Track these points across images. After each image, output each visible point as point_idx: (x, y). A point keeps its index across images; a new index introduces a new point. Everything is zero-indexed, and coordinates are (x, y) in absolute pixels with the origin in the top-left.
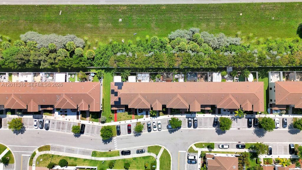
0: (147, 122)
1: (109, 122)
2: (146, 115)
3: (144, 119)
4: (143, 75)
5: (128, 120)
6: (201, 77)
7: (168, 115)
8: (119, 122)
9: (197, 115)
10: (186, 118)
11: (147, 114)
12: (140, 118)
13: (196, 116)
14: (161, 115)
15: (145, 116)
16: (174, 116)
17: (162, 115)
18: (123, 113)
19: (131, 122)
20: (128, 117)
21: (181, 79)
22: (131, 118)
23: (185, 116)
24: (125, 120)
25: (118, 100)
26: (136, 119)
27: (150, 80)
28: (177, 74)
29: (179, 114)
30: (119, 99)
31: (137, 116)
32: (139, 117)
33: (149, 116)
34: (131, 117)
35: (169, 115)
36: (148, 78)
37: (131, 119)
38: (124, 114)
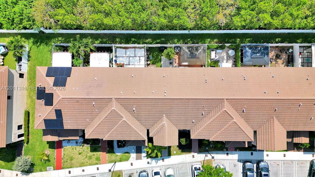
0: (139, 171)
1: (41, 171)
2: (137, 153)
3: (132, 164)
4: (130, 52)
5: (90, 165)
6: (278, 57)
7: (193, 154)
8: (68, 170)
9: (267, 155)
10: (239, 161)
11: (139, 151)
12: (121, 161)
13: (265, 158)
14: (175, 155)
15: (133, 155)
16: (206, 156)
17: (177, 154)
18: (79, 148)
19: (98, 172)
20: (90, 158)
21: (225, 61)
22: (99, 161)
23: (234, 157)
24: (82, 165)
25: (54, 117)
26: (111, 162)
27: (148, 65)
28: (217, 48)
29: (221, 152)
30: (59, 113)
31: (112, 156)
32: (118, 158)
33: (144, 155)
34: (98, 159)
35: (196, 154)
36: (143, 59)
37: (97, 164)
38: (81, 151)
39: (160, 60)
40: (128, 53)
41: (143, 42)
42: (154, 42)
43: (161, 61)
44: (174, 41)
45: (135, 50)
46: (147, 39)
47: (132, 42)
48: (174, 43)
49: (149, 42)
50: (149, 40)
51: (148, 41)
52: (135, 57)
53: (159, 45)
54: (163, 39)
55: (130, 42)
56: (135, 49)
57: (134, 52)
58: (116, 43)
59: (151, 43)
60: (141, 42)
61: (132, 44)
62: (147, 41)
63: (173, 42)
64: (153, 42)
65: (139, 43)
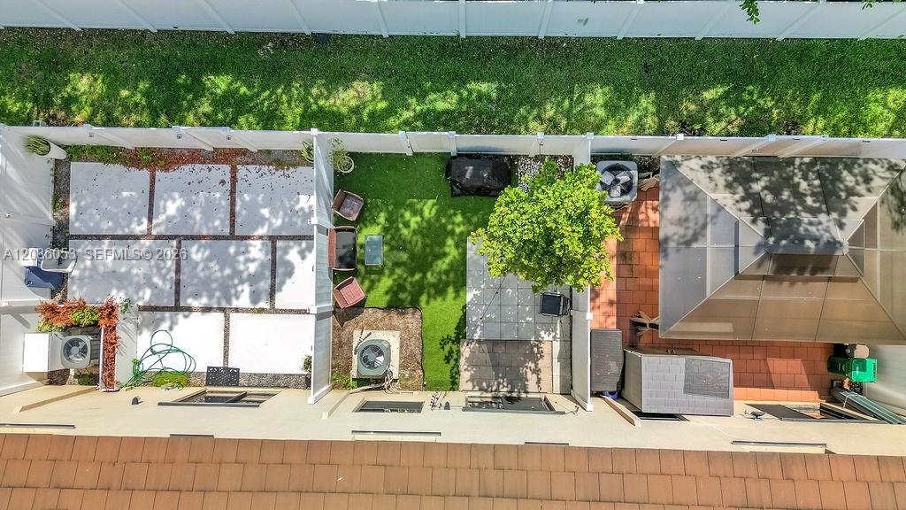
39: (458, 277)
40: (171, 207)
41: (307, 107)
42: (407, 115)
43: (460, 284)
44: (580, 100)
45: (234, 180)
46: (342, 77)
47: (206, 108)
48: (579, 124)
49: (356, 111)
50: (360, 93)
51: (353, 103)
52: (232, 236)
53: (449, 141)
54: (484, 87)
55: (191, 106)
56: (234, 171)
57: (220, 196)
58: (69, 113)
59: (375, 123)
60: (293, 113)
61: (210, 121)
62: (344, 99)
63: (568, 115)
64: (390, 111)
65: (270, 120)
